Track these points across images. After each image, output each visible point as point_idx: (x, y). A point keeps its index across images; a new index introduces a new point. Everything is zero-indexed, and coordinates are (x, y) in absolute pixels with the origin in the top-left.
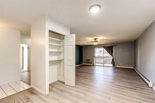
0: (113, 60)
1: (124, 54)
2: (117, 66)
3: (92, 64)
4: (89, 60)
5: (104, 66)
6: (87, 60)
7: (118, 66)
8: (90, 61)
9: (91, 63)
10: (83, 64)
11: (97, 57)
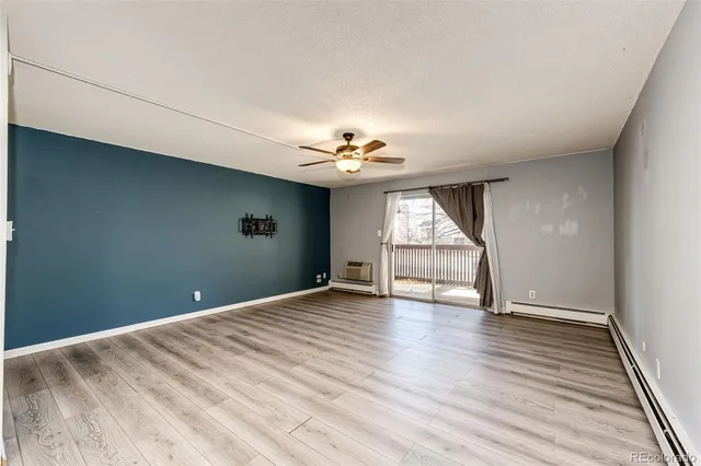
0: (483, 266)
1: (549, 229)
2: (508, 304)
3: (372, 289)
4: (360, 264)
5: (435, 302)
6: (350, 264)
7: (509, 308)
8: (364, 272)
9: (369, 283)
10: (332, 284)
11: (397, 247)
